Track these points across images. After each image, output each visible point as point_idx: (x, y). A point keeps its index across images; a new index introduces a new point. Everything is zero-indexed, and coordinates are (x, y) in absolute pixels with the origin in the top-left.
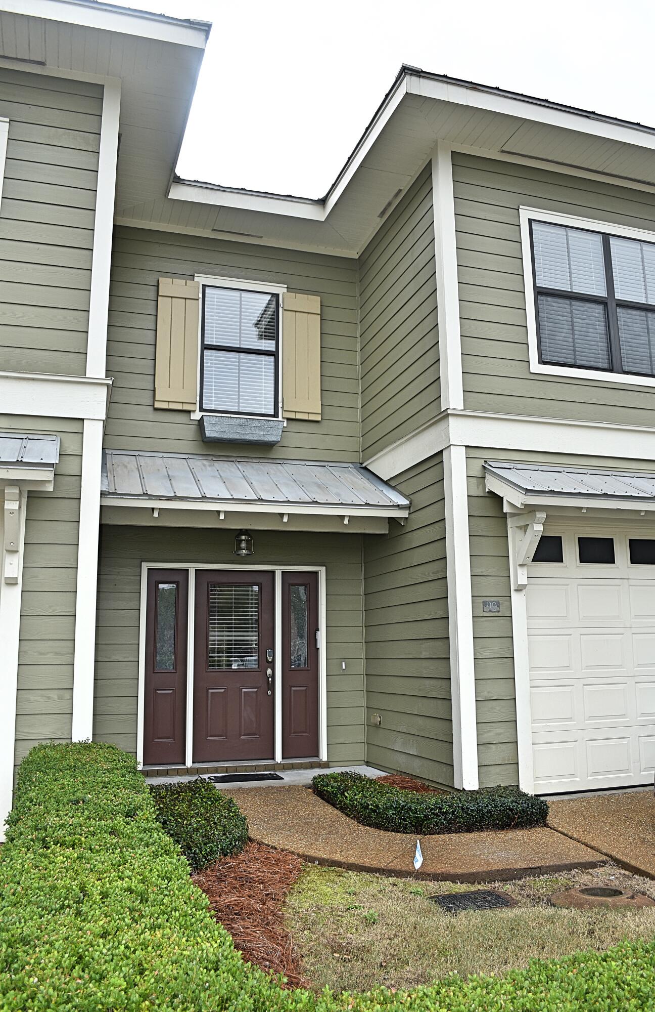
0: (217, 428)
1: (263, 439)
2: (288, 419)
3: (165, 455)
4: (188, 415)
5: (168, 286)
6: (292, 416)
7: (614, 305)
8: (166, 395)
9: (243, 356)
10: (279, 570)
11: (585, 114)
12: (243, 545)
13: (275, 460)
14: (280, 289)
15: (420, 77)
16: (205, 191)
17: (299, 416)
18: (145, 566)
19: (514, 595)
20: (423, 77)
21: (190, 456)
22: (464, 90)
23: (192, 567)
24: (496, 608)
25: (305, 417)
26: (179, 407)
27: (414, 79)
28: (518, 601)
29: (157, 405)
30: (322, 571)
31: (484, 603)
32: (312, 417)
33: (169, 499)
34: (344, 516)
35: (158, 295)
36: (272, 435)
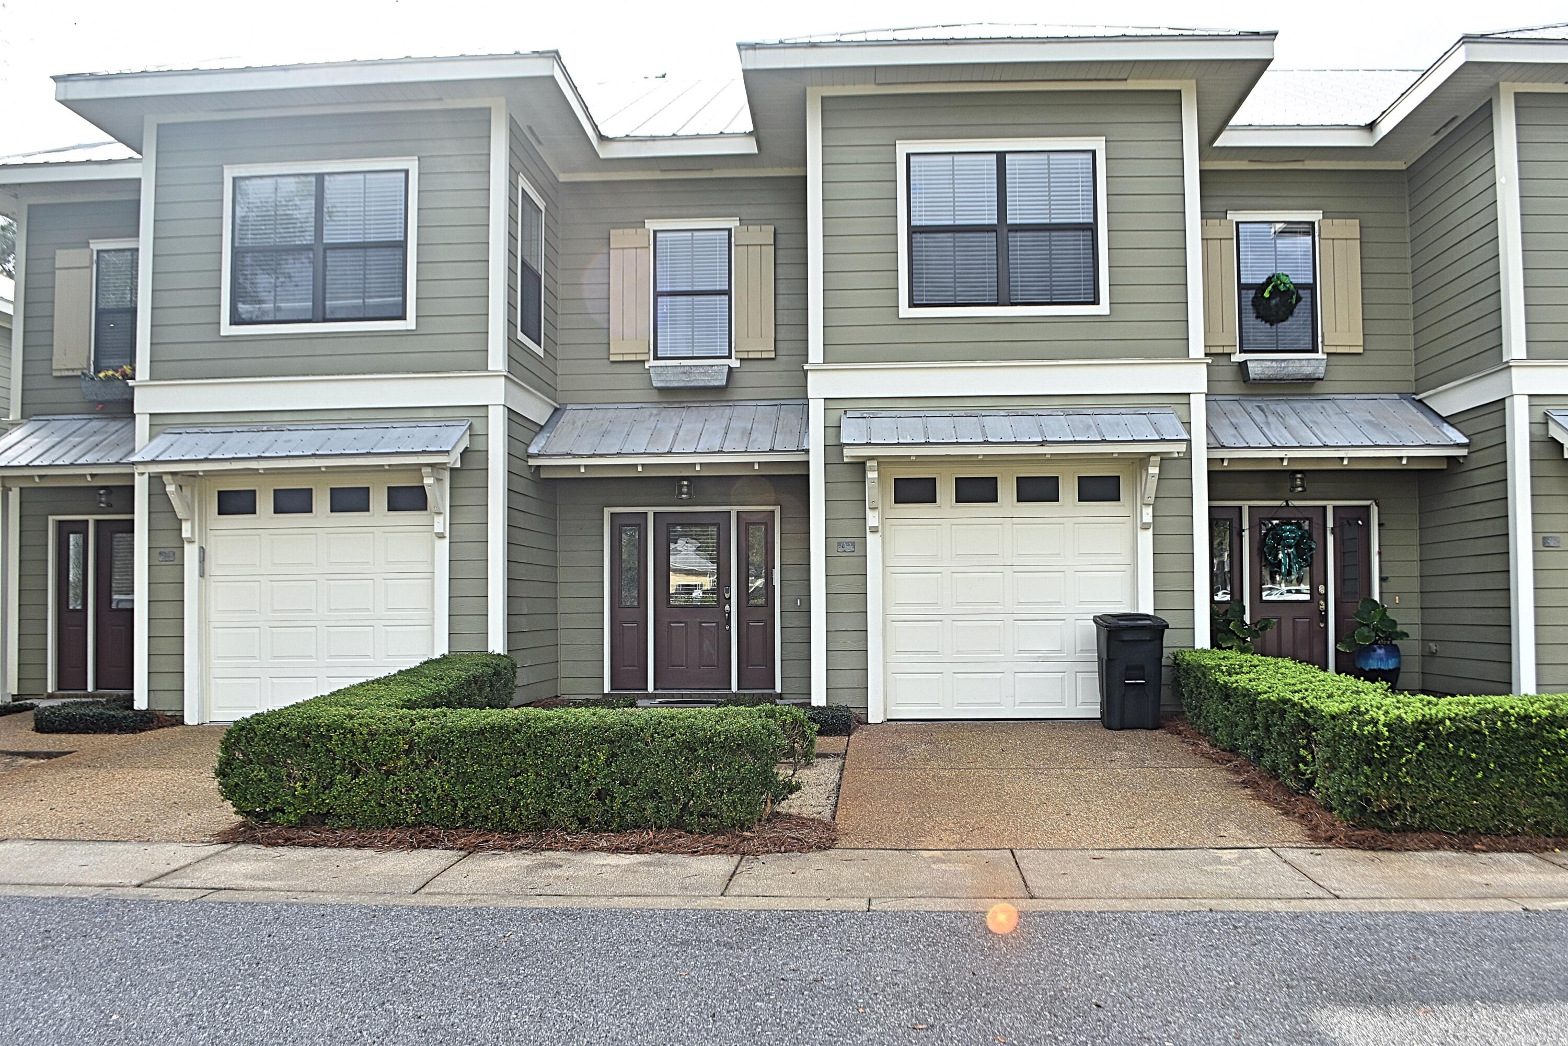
0: (662, 378)
1: (709, 384)
2: (741, 360)
3: (619, 406)
4: (641, 364)
5: (618, 238)
6: (745, 356)
7: (1005, 230)
8: (618, 350)
9: (696, 298)
10: (734, 510)
11: (942, 42)
12: (685, 490)
13: (730, 403)
14: (733, 223)
16: (636, 143)
17: (751, 356)
18: (607, 511)
19: (869, 536)
21: (643, 405)
22: (803, 50)
23: (650, 511)
24: (851, 548)
25: (758, 355)
26: (633, 358)
28: (873, 541)
29: (612, 358)
30: (777, 509)
31: (839, 544)
32: (765, 355)
34: (754, 463)
35: (609, 248)
36: (716, 379)
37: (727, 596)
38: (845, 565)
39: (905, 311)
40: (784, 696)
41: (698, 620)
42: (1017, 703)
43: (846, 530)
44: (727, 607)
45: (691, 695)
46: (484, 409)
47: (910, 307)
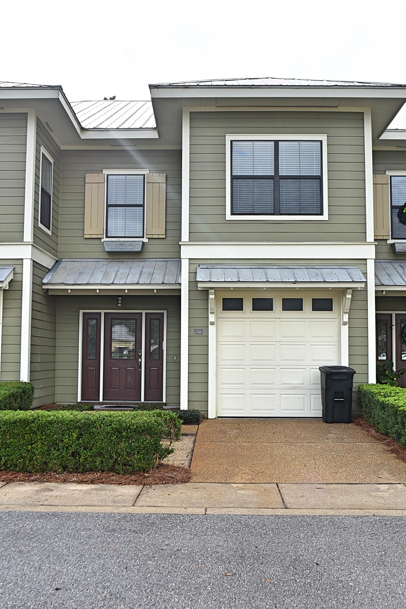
0: (110, 247)
1: (132, 250)
2: (149, 238)
3: (89, 260)
4: (100, 240)
5: (89, 178)
6: (151, 237)
7: (278, 179)
8: (89, 232)
9: (127, 208)
10: (144, 312)
11: (248, 87)
12: (120, 302)
13: (143, 260)
14: (146, 172)
15: (158, 88)
17: (154, 237)
18: (81, 312)
19: (210, 327)
20: (160, 88)
21: (100, 260)
22: (181, 89)
23: (103, 312)
24: (201, 332)
25: (157, 237)
26: (95, 236)
27: (155, 90)
28: (212, 329)
29: (85, 237)
30: (165, 312)
31: (195, 330)
32: (160, 237)
34: (154, 289)
35: (85, 183)
36: (136, 248)
37: (140, 354)
38: (198, 340)
39: (229, 217)
40: (167, 404)
41: (125, 366)
42: (281, 409)
43: (199, 323)
44: (140, 360)
45: (121, 404)
46: (21, 261)
47: (231, 215)
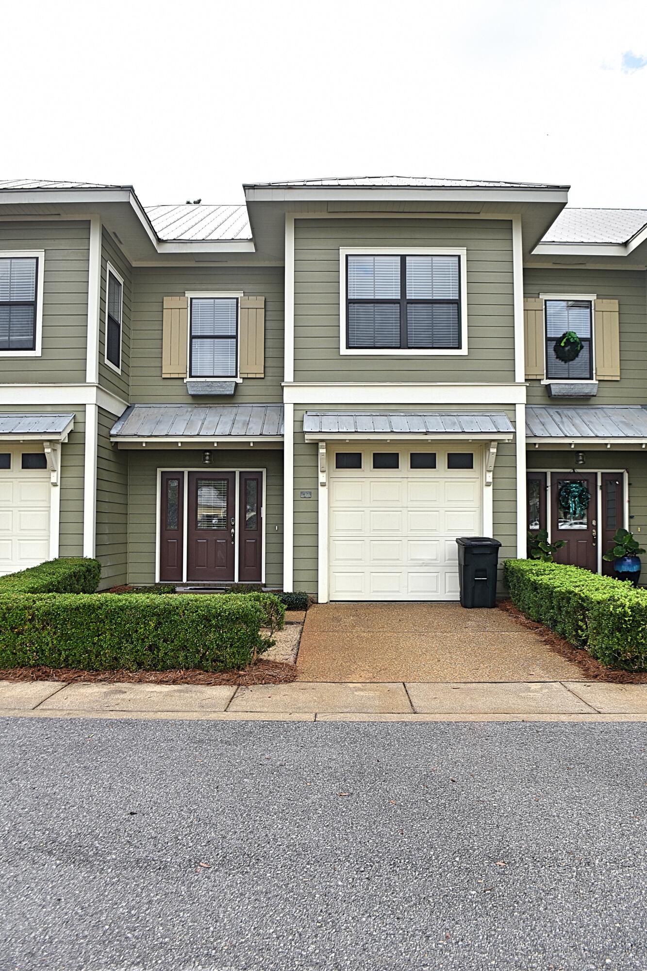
0: (195, 389)
1: (223, 393)
2: (243, 378)
3: (168, 405)
4: (182, 380)
5: (168, 302)
6: (245, 376)
7: (405, 303)
8: (168, 370)
9: (216, 340)
10: (238, 471)
11: (368, 187)
12: (207, 458)
13: (237, 405)
14: (239, 295)
15: (254, 189)
16: (180, 244)
17: (250, 376)
18: (159, 470)
19: (320, 488)
20: (257, 189)
21: (182, 405)
22: (283, 190)
23: (186, 470)
24: (309, 495)
25: (254, 376)
26: (176, 376)
27: (251, 191)
28: (323, 492)
29: (164, 376)
30: (264, 471)
31: (301, 493)
32: (258, 376)
33: (149, 437)
34: (250, 442)
35: (163, 309)
36: (228, 390)
37: (233, 523)
38: (305, 506)
39: (344, 351)
40: (267, 585)
41: (214, 538)
42: (409, 591)
43: (306, 484)
44: (233, 530)
45: (209, 585)
46: (83, 406)
47: (347, 348)
